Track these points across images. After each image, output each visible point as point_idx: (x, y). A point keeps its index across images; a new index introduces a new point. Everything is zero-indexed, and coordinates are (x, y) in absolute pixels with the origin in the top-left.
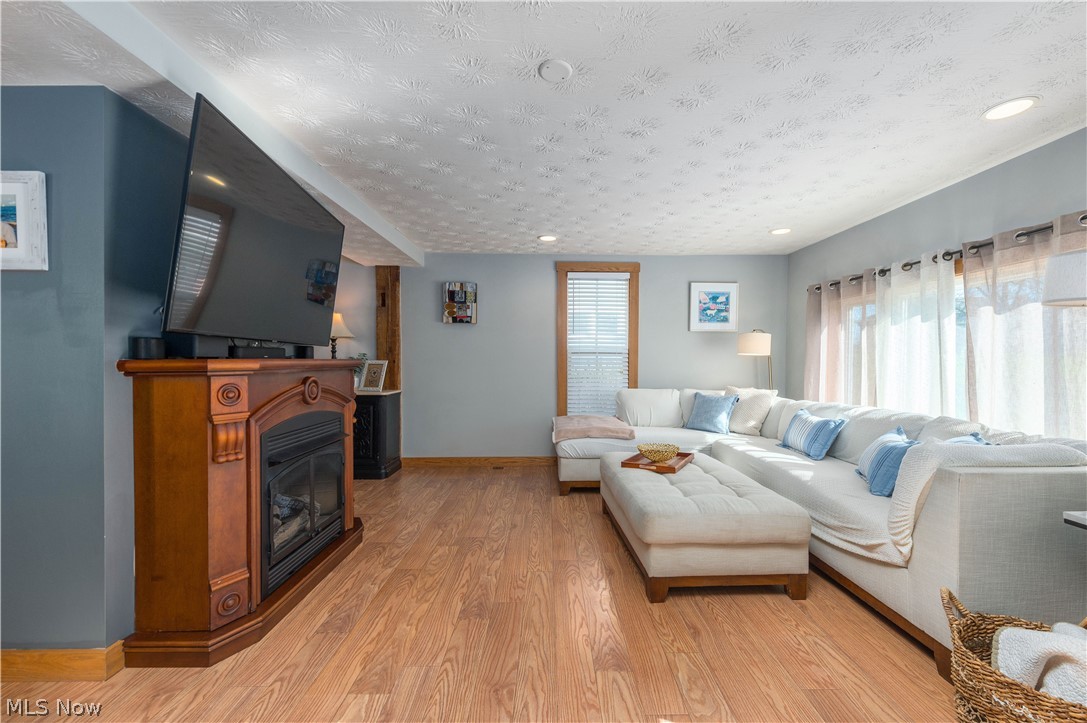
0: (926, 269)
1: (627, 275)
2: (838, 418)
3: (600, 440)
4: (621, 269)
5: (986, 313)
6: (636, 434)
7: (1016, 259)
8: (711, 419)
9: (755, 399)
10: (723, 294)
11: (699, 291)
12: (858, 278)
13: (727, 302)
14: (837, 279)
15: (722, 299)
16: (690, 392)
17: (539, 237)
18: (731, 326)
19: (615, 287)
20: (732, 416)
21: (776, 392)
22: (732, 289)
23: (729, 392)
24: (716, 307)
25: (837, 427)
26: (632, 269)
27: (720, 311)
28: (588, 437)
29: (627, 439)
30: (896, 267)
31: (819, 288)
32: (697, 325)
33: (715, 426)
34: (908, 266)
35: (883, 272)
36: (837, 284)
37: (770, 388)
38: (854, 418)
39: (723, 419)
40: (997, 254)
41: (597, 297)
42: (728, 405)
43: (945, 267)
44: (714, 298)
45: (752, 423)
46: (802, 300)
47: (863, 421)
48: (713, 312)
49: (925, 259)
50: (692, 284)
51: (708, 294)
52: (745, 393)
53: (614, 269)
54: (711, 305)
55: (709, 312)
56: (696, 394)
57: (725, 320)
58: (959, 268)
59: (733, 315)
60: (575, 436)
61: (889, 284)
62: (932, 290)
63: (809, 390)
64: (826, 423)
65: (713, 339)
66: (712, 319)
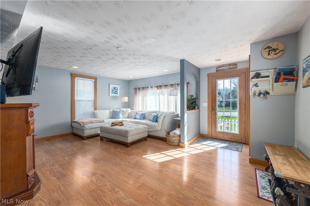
0: (154, 88)
1: (94, 80)
2: (144, 112)
3: (96, 123)
4: (92, 78)
5: (161, 95)
6: (104, 120)
7: (164, 89)
8: (118, 116)
9: (127, 110)
10: (116, 87)
11: (112, 86)
12: (143, 88)
13: (117, 89)
14: (139, 87)
15: (116, 89)
16: (111, 110)
17: (72, 66)
18: (118, 95)
19: (90, 83)
20: (122, 115)
21: (130, 109)
22: (118, 87)
23: (120, 110)
24: (115, 91)
25: (145, 114)
26: (95, 79)
27: (116, 91)
28: (93, 123)
29: (103, 122)
30: (149, 87)
31: (136, 89)
32: (111, 94)
33: (119, 117)
34: (151, 87)
35: (147, 88)
36: (139, 88)
37: (129, 108)
38: (147, 112)
39: (121, 115)
40: (162, 88)
41: (84, 85)
42: (121, 112)
43: (156, 88)
44: (115, 88)
45: (127, 116)
46: (132, 91)
47: (148, 112)
48: (114, 92)
49: (154, 87)
50: (110, 85)
51: (113, 87)
52: (124, 110)
53: (90, 78)
54: (114, 90)
55: (113, 91)
56: (113, 111)
57: (117, 93)
58: (158, 89)
59: (118, 92)
60: (88, 123)
61: (148, 90)
62: (155, 91)
63: (135, 108)
64: (143, 113)
65: (114, 98)
66: (114, 93)
